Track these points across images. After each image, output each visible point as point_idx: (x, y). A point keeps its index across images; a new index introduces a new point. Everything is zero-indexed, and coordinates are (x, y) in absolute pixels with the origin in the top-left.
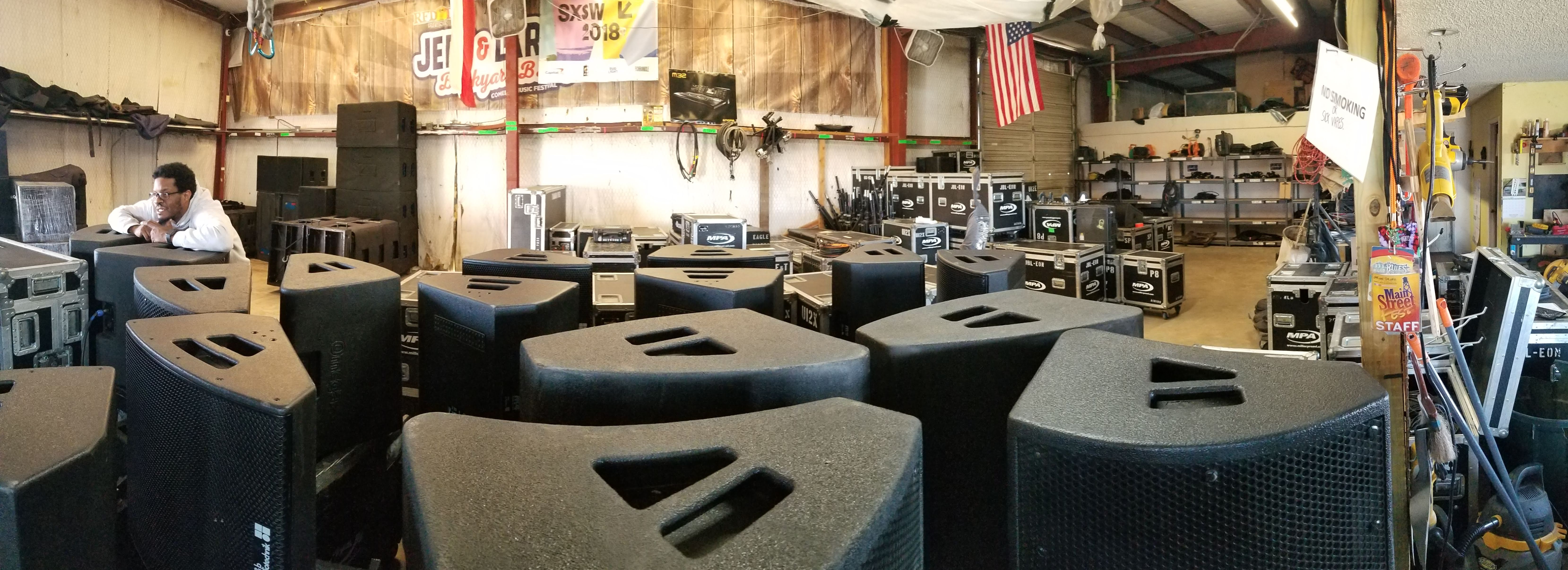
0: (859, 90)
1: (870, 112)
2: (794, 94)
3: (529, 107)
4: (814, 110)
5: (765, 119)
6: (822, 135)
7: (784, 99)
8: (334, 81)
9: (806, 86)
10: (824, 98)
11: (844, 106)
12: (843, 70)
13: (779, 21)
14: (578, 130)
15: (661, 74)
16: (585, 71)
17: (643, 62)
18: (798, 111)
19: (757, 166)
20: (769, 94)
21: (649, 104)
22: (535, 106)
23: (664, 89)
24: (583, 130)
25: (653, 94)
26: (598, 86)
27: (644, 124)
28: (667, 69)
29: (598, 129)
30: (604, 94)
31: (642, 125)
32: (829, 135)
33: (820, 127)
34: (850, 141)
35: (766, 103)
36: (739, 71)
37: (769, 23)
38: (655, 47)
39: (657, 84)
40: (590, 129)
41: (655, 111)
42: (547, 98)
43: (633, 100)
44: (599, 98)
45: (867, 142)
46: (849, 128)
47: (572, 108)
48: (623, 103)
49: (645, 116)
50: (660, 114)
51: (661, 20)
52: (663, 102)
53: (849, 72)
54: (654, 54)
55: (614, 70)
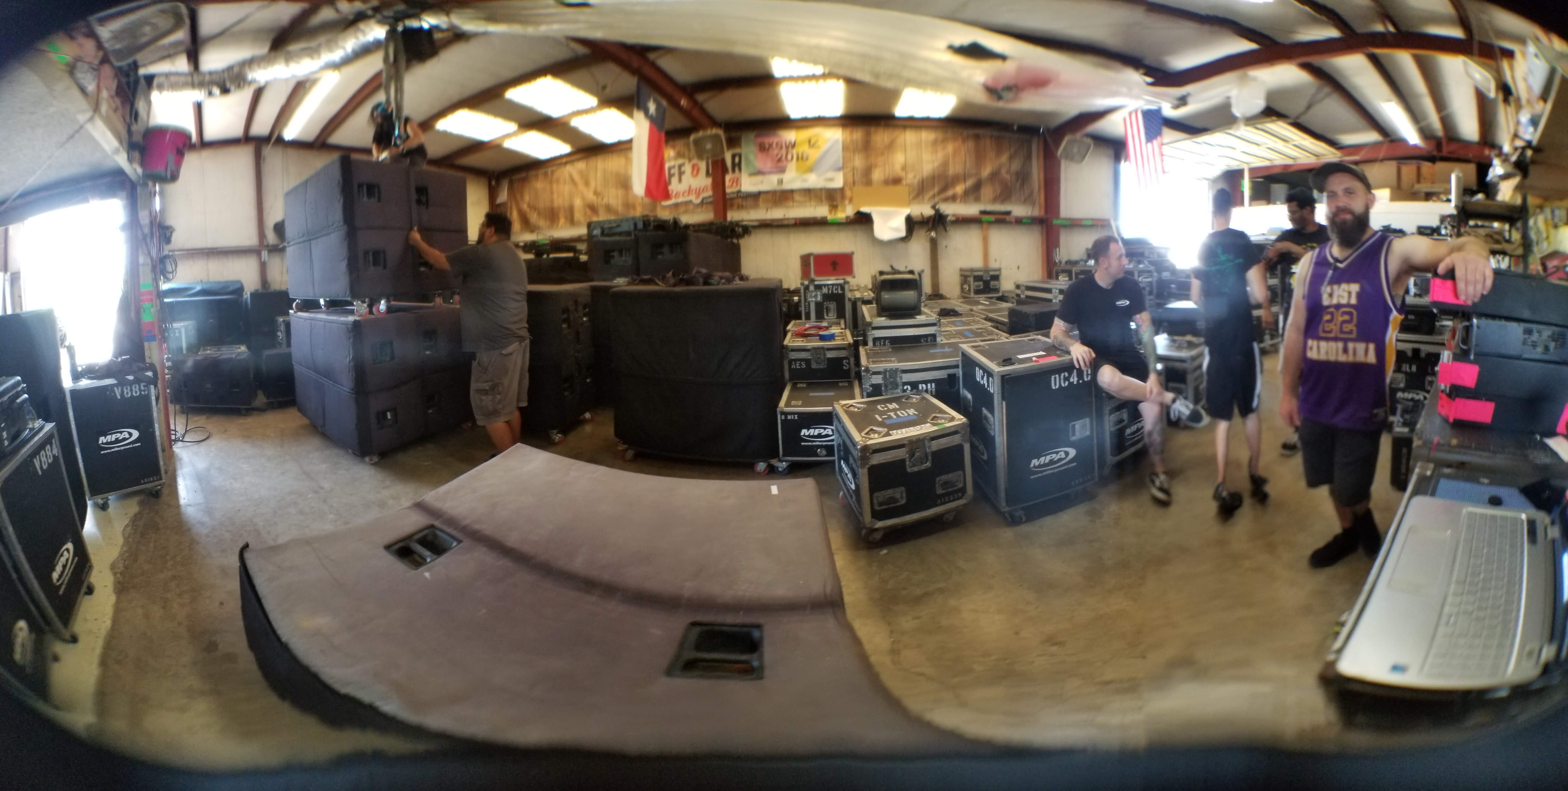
0: (1018, 185)
1: (1028, 200)
2: (959, 189)
3: (735, 208)
4: (977, 199)
5: (934, 207)
6: (985, 218)
7: (950, 193)
8: (578, 203)
9: (970, 183)
10: (987, 191)
11: (1005, 195)
12: (1003, 171)
13: (944, 141)
14: (775, 223)
15: (845, 183)
16: (781, 182)
17: (830, 174)
18: (961, 201)
19: (927, 245)
20: (936, 190)
21: (835, 203)
22: (740, 207)
23: (848, 193)
24: (780, 223)
25: (838, 196)
26: (792, 192)
27: (830, 217)
28: (850, 180)
29: (793, 222)
30: (797, 197)
31: (828, 218)
32: (991, 218)
33: (984, 213)
34: (1010, 223)
35: (934, 196)
36: (910, 176)
37: (935, 143)
38: (841, 164)
39: (842, 190)
40: (786, 222)
41: (840, 208)
42: (750, 202)
43: (822, 201)
44: (793, 200)
45: (1025, 224)
46: (1008, 213)
47: (771, 208)
48: (813, 203)
49: (830, 212)
50: (844, 210)
51: (845, 148)
52: (847, 202)
53: (1008, 172)
54: (839, 169)
55: (805, 181)
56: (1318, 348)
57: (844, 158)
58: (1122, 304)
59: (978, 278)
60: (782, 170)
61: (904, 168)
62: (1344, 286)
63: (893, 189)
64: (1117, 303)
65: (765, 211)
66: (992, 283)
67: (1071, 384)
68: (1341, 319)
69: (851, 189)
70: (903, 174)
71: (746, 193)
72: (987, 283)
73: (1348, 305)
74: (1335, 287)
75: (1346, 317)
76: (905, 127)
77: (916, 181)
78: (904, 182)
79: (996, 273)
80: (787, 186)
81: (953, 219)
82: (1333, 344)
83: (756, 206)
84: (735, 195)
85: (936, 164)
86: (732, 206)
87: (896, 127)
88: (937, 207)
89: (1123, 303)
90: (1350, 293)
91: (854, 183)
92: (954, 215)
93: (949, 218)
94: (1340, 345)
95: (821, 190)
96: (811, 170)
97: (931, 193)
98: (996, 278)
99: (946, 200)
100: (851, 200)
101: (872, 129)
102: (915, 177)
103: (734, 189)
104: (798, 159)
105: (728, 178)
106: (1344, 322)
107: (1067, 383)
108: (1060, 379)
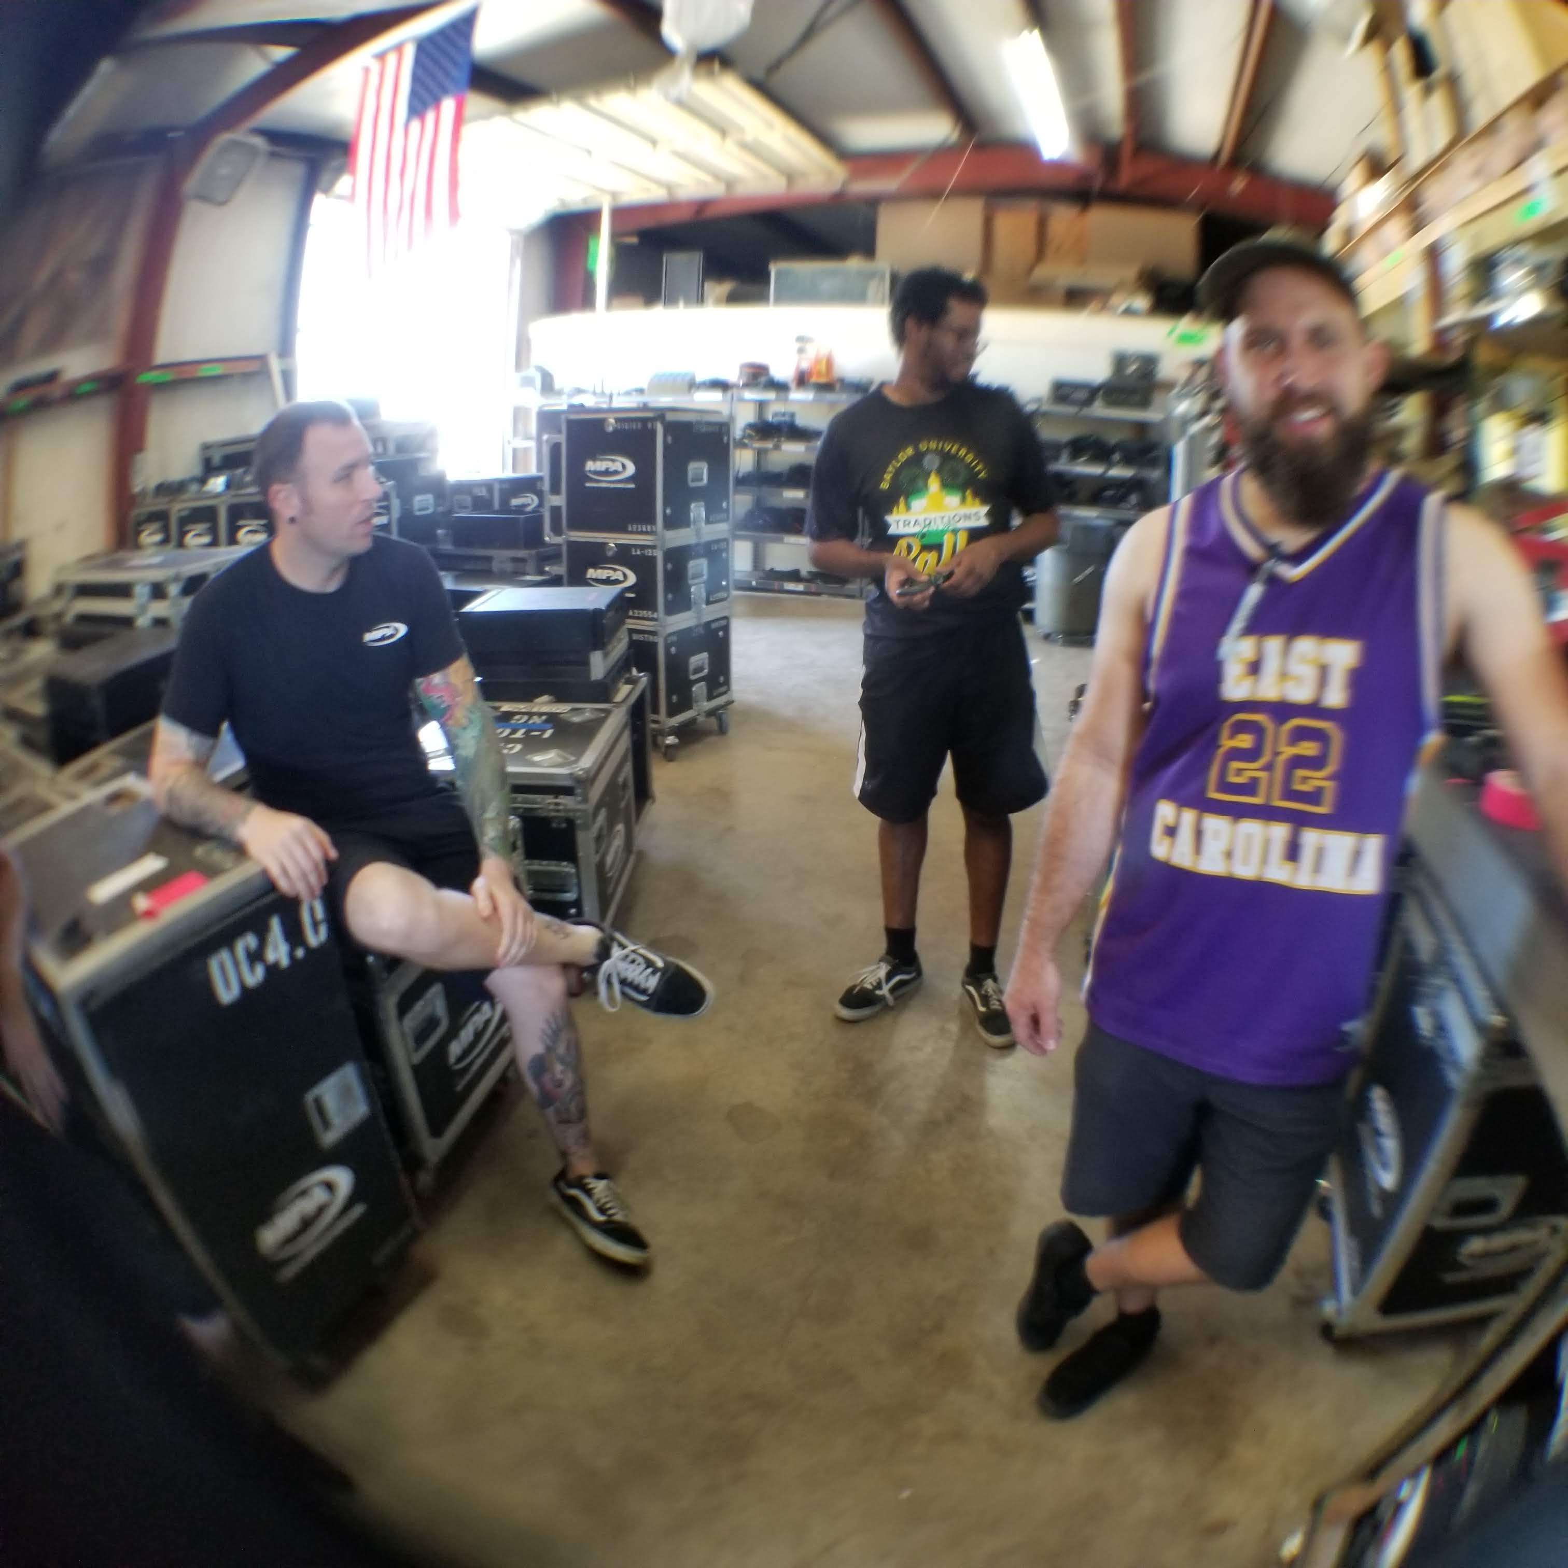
56: (1199, 834)
58: (383, 638)
62: (1306, 645)
64: (369, 637)
67: (272, 970)
68: (1289, 751)
73: (1314, 709)
74: (1274, 644)
75: (1308, 748)
82: (1251, 827)
89: (388, 632)
90: (1324, 672)
94: (1280, 832)
106: (1298, 762)
107: (260, 971)
108: (236, 964)
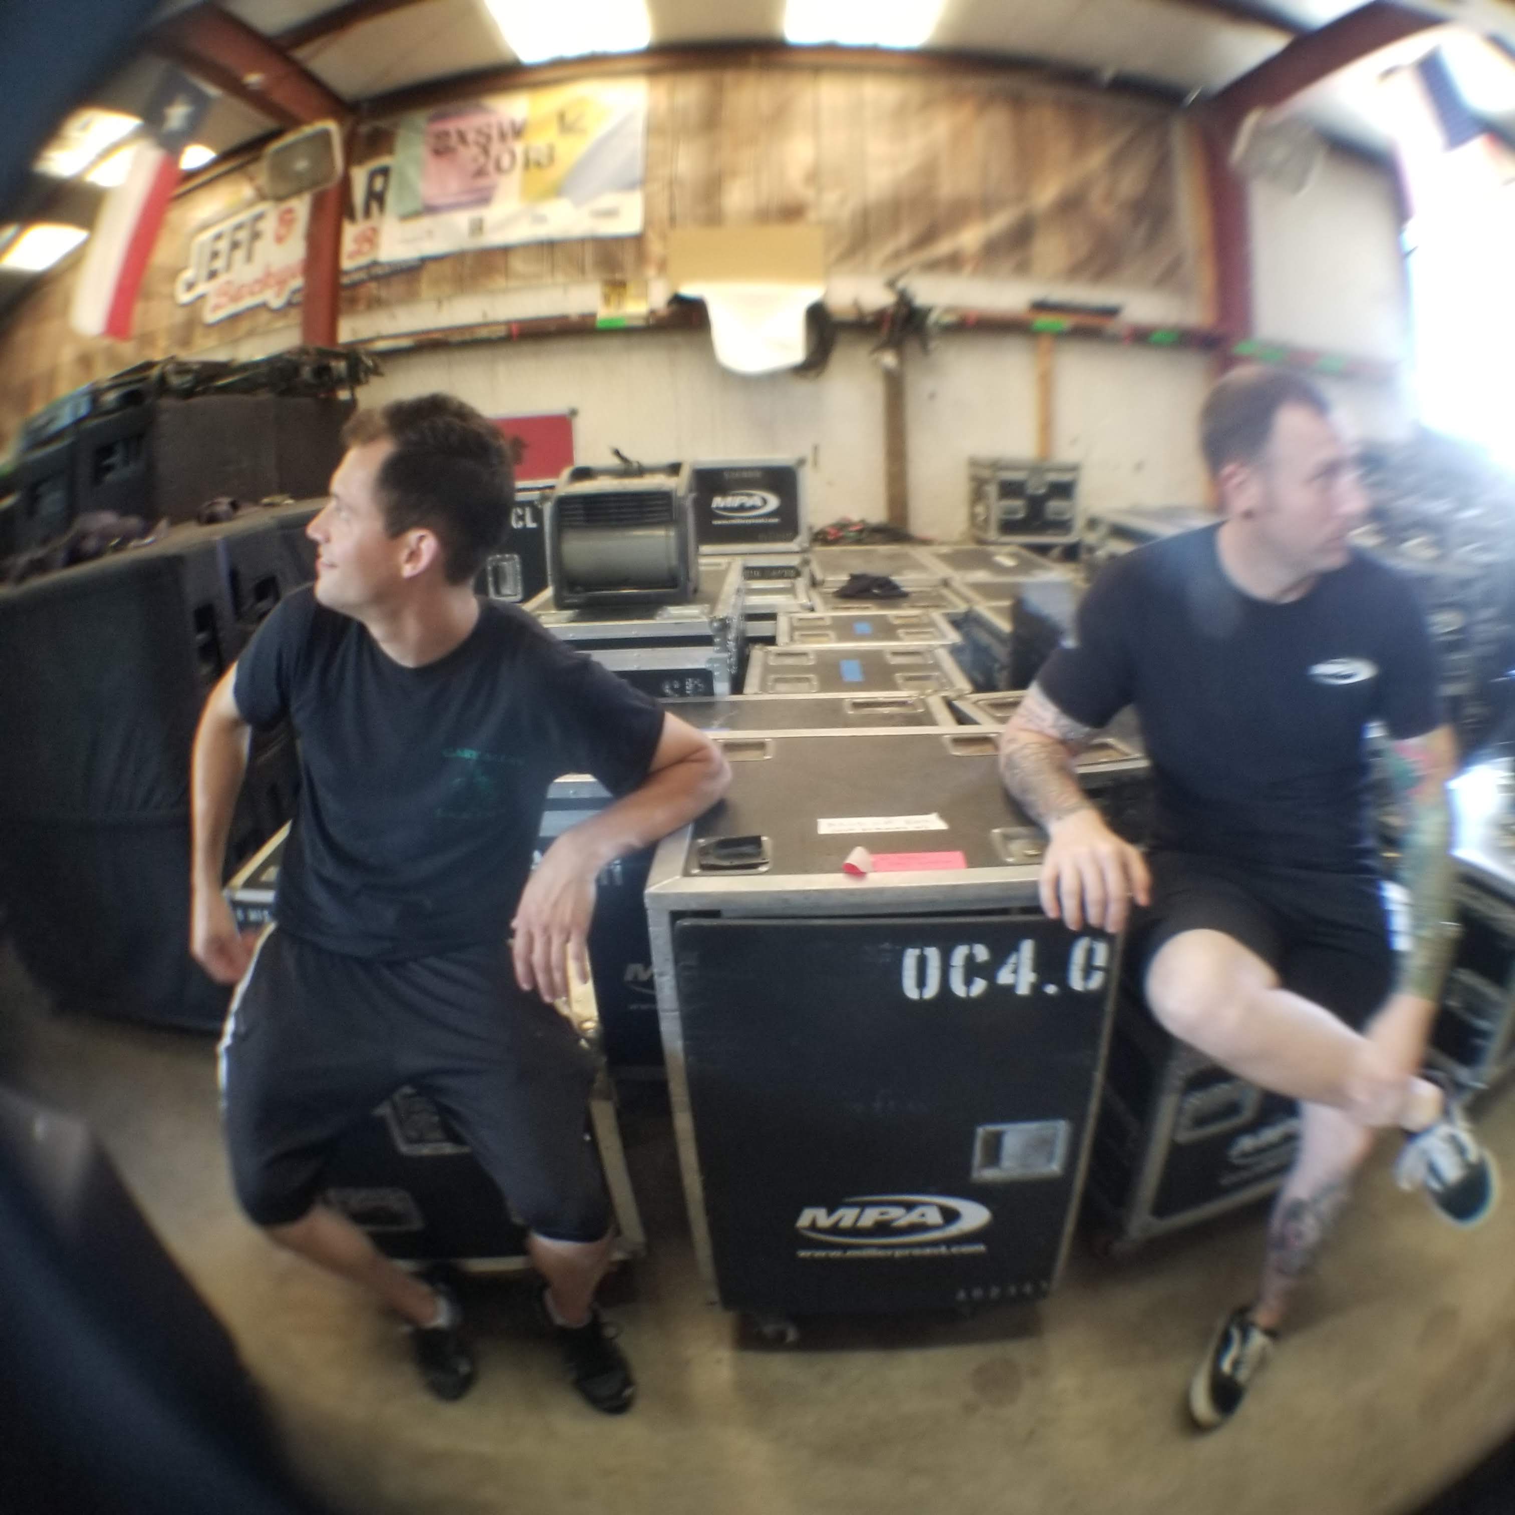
1: (1168, 279)
2: (971, 239)
3: (361, 307)
4: (1023, 268)
5: (891, 284)
6: (1044, 321)
7: (943, 247)
9: (1000, 222)
10: (1051, 248)
11: (1102, 262)
12: (1096, 195)
13: (927, 104)
14: (456, 338)
15: (648, 222)
16: (477, 227)
17: (608, 200)
18: (975, 272)
19: (877, 390)
20: (904, 237)
21: (618, 276)
22: (375, 304)
23: (655, 247)
24: (467, 337)
25: (628, 257)
26: (505, 251)
27: (604, 313)
28: (663, 211)
29: (501, 331)
30: (518, 264)
31: (598, 317)
32: (1064, 322)
33: (1041, 307)
34: (1114, 340)
35: (897, 255)
36: (831, 198)
37: (900, 113)
38: (638, 171)
39: (638, 240)
40: (483, 333)
41: (632, 289)
42: (397, 288)
43: (582, 270)
44: (507, 273)
45: (1159, 346)
46: (1111, 312)
47: (449, 298)
48: (560, 278)
49: (607, 299)
50: (644, 295)
51: (654, 130)
52: (651, 272)
53: (1109, 196)
54: (630, 186)
55: (541, 220)
57: (648, 154)
59: (1009, 489)
60: (483, 198)
61: (813, 177)
63: (779, 233)
65: (433, 306)
66: (1054, 506)
67: (999, 992)
69: (664, 237)
70: (808, 194)
71: (389, 264)
72: (1036, 504)
76: (817, 70)
77: (845, 214)
78: (812, 216)
79: (1065, 477)
80: (494, 238)
81: (948, 319)
83: (411, 297)
84: (362, 275)
85: (906, 167)
86: (353, 302)
87: (791, 69)
88: (901, 284)
91: (672, 220)
92: (948, 310)
93: (933, 317)
95: (582, 241)
96: (557, 191)
97: (889, 247)
98: (1064, 490)
99: (933, 266)
100: (662, 266)
101: (729, 77)
102: (842, 202)
103: (363, 261)
104: (527, 164)
105: (350, 232)
107: (979, 987)
108: (946, 966)
